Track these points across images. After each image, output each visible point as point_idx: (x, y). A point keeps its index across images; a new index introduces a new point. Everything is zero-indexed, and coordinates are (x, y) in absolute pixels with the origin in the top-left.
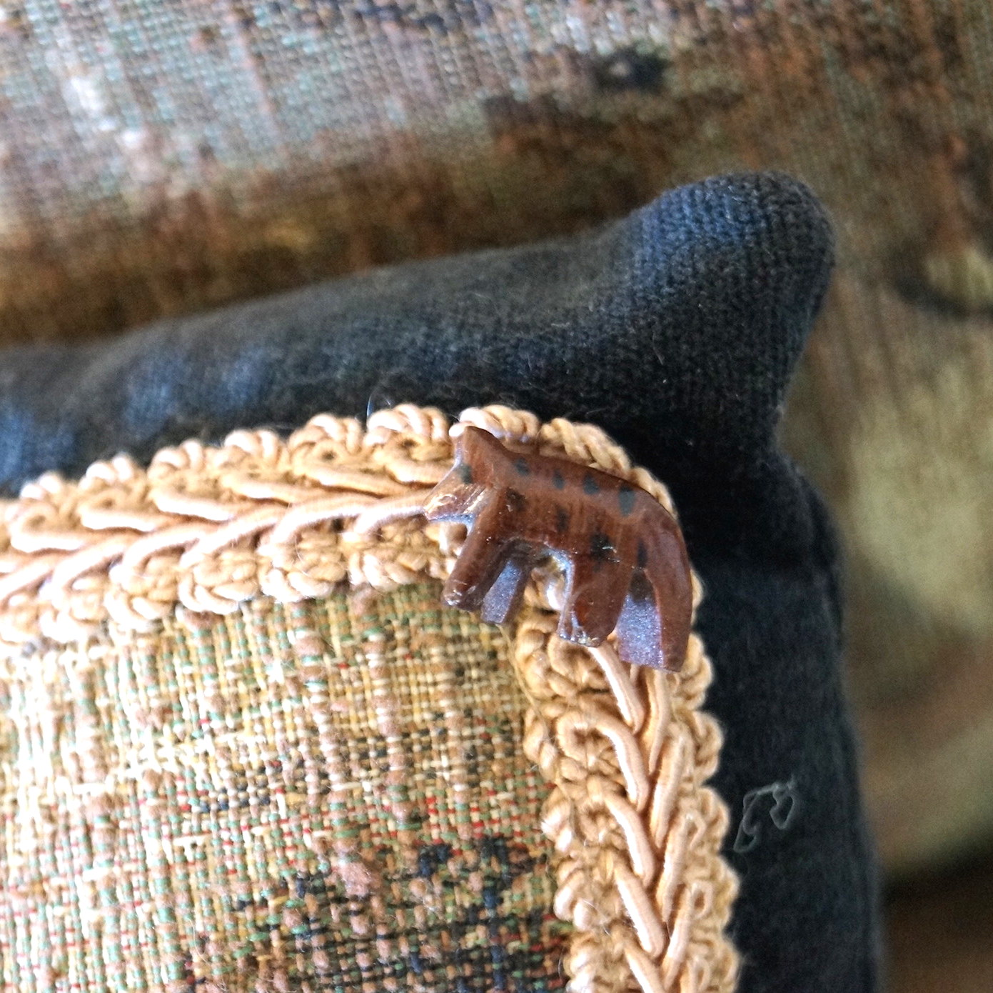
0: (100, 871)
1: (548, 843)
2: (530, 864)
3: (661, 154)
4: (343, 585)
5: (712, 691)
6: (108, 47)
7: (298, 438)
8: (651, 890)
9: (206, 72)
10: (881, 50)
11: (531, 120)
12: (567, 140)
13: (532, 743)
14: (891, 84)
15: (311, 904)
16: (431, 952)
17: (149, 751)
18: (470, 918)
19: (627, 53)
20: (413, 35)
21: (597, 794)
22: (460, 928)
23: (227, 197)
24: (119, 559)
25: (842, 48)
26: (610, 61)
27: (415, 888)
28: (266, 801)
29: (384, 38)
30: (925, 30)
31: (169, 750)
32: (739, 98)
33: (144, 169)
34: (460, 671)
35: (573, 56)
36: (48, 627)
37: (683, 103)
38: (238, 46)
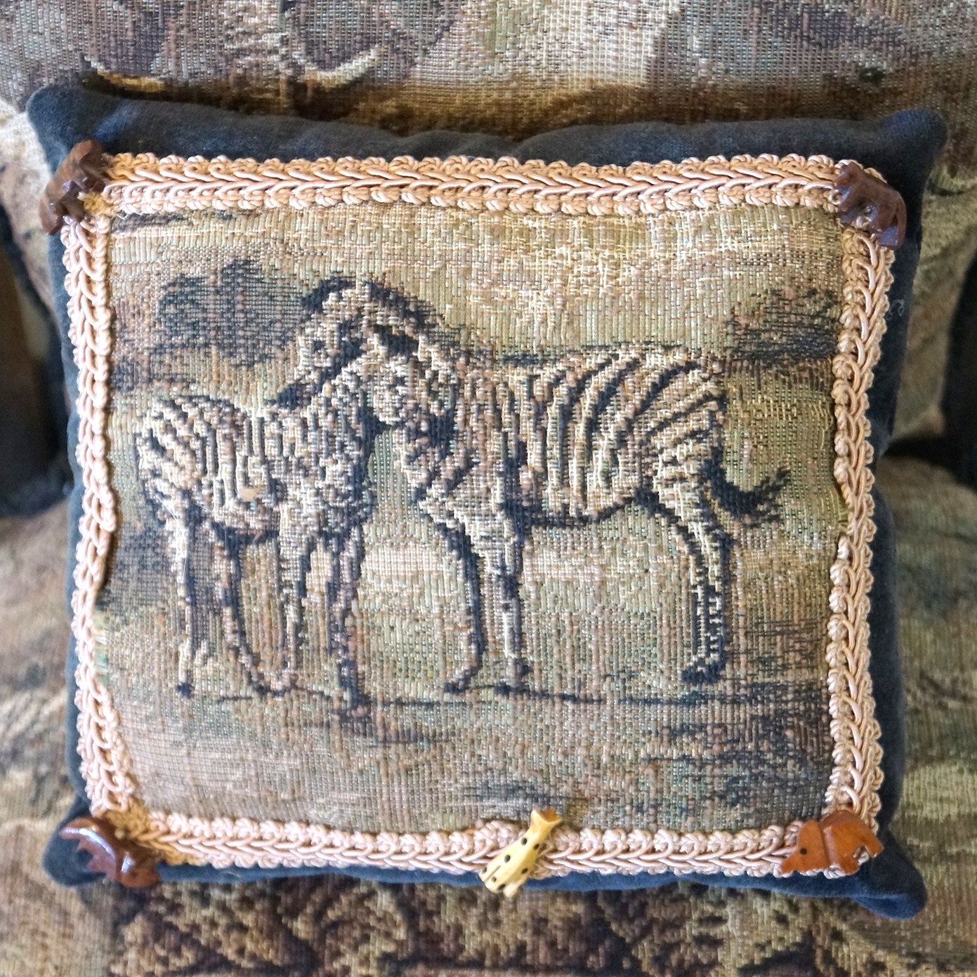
0: (705, 279)
1: (843, 297)
2: (836, 303)
3: (870, 106)
4: (798, 204)
5: (894, 264)
6: (709, 28)
7: (784, 159)
8: (869, 319)
9: (738, 44)
10: (946, 88)
11: (836, 84)
12: (844, 94)
13: (845, 265)
14: (946, 100)
15: (775, 298)
16: (806, 322)
17: (729, 244)
18: (818, 315)
19: (873, 69)
20: (812, 47)
21: (860, 287)
22: (813, 317)
23: (727, 87)
24: (723, 185)
25: (936, 84)
26: (867, 71)
27: (805, 301)
28: (765, 265)
29: (802, 46)
30: (963, 84)
31: (736, 245)
32: (901, 93)
33: (703, 72)
34: (828, 238)
35: (857, 66)
36: (696, 201)
37: (883, 90)
38: (753, 38)
